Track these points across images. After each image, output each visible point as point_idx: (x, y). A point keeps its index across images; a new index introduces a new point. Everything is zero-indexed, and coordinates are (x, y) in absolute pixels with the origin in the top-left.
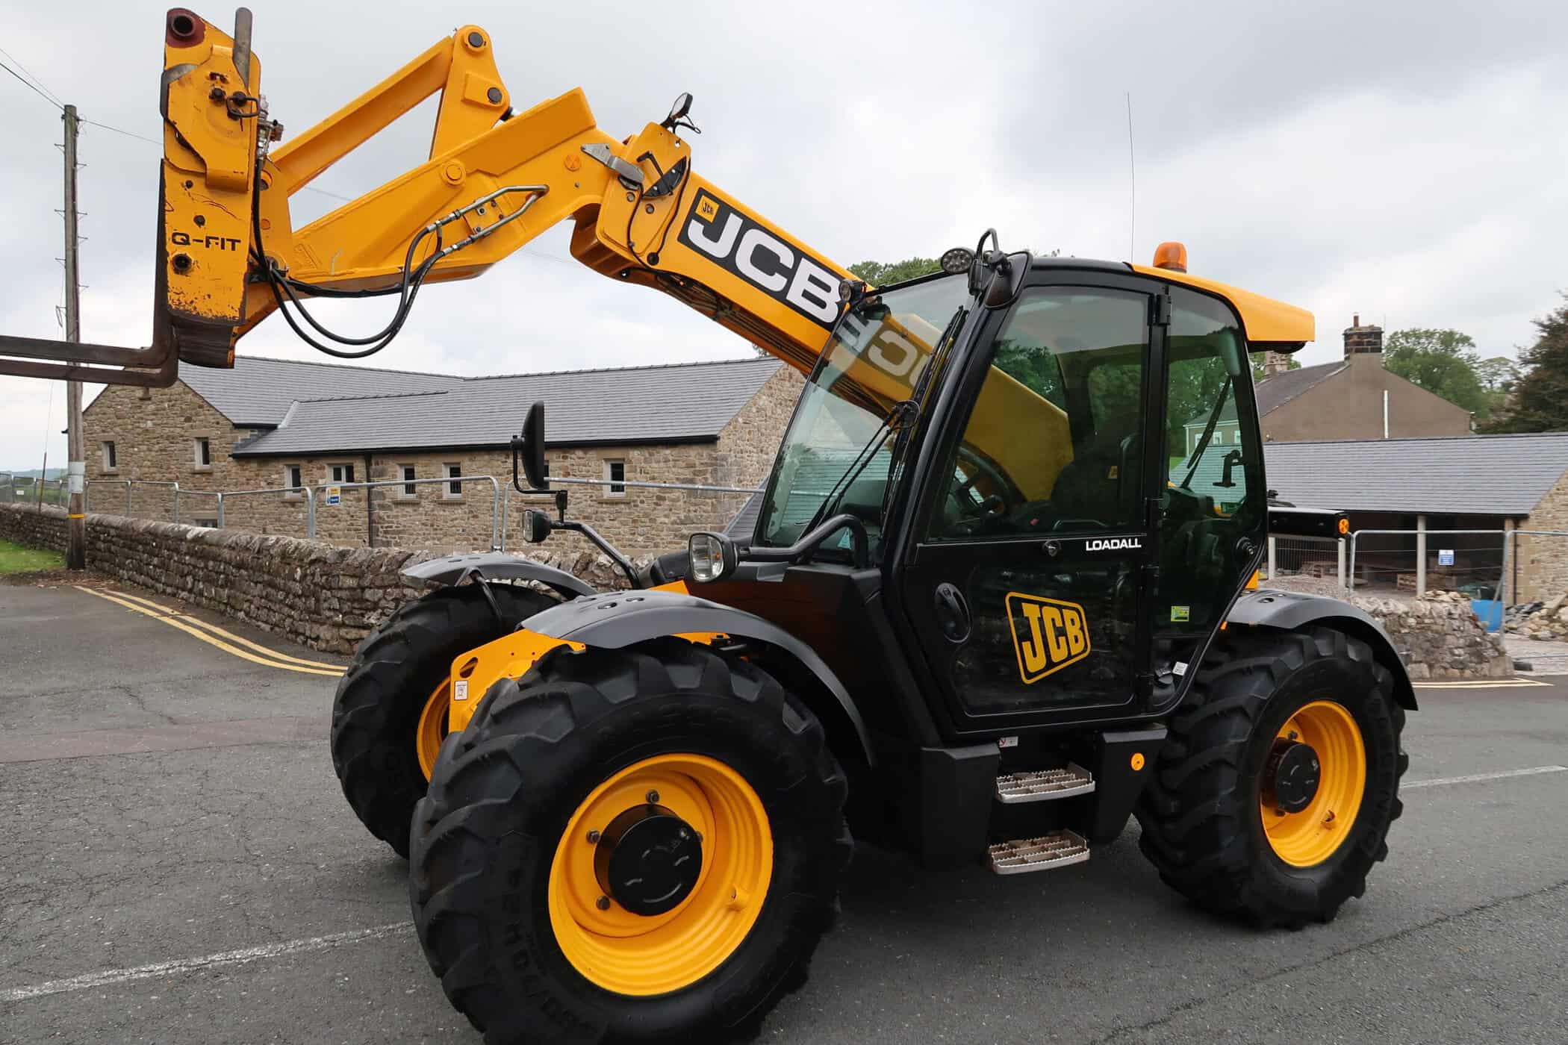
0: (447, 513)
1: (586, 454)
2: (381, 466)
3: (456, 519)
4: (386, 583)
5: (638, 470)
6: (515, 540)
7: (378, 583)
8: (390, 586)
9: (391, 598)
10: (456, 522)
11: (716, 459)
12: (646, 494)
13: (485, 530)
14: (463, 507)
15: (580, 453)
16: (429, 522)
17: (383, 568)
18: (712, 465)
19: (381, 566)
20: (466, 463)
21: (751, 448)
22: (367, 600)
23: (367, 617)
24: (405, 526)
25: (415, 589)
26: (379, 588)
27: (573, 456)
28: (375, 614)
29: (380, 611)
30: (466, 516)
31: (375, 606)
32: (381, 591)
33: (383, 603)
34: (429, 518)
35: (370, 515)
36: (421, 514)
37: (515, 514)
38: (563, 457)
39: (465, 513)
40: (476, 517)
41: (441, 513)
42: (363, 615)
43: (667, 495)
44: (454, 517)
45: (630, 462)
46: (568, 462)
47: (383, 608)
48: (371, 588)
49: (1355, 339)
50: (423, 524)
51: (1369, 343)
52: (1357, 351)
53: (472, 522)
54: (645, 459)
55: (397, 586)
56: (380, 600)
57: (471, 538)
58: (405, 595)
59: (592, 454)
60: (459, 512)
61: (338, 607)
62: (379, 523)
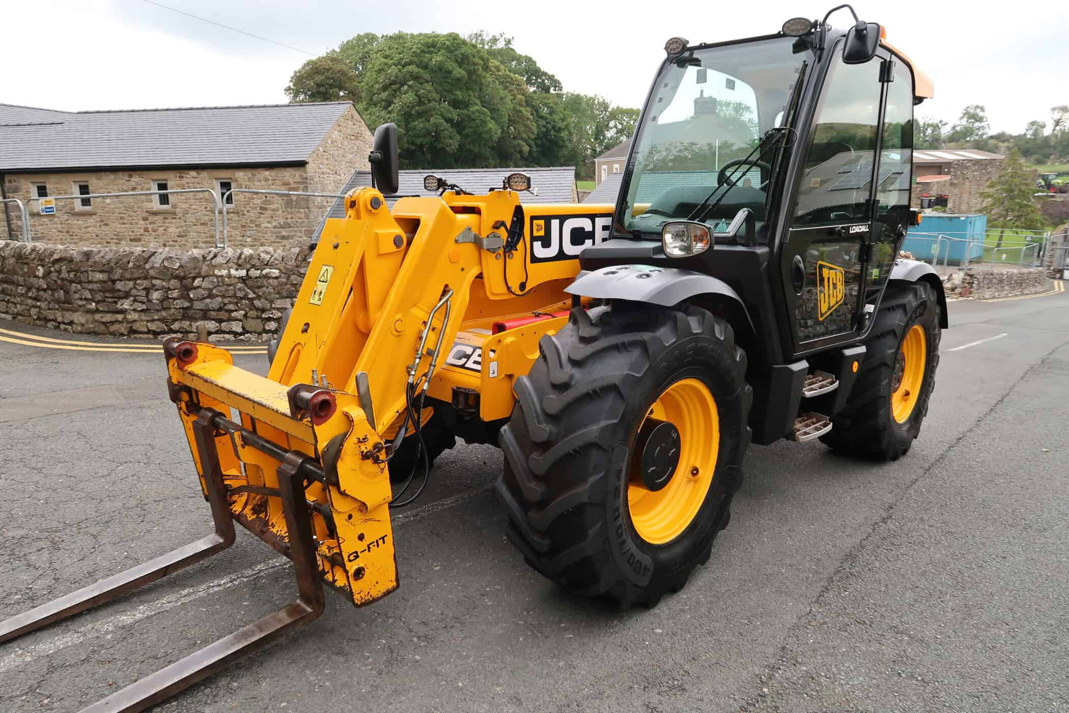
0: (80, 222)
1: (198, 174)
2: (14, 184)
3: (90, 227)
4: (136, 276)
5: (244, 187)
6: (143, 242)
7: (128, 275)
8: (139, 278)
9: (142, 288)
10: (89, 229)
11: (306, 179)
12: (251, 205)
13: (115, 235)
14: (94, 217)
15: (193, 173)
16: (65, 230)
17: (131, 265)
18: (303, 183)
19: (129, 262)
20: (93, 182)
21: (328, 171)
22: (119, 291)
23: (120, 304)
24: (43, 233)
25: (163, 280)
26: (130, 280)
27: (188, 176)
28: (127, 301)
29: (132, 298)
30: (98, 224)
31: (127, 295)
32: (131, 282)
33: (134, 292)
34: (63, 226)
35: (9, 225)
36: (56, 223)
37: (142, 222)
38: (179, 177)
39: (97, 222)
40: (106, 225)
41: (76, 222)
42: (116, 303)
43: (268, 206)
44: (87, 225)
45: (236, 181)
46: (184, 181)
47: (135, 296)
48: (121, 280)
50: (60, 231)
53: (103, 228)
54: (249, 178)
55: (146, 278)
56: (131, 289)
57: (104, 242)
58: (154, 285)
59: (204, 174)
60: (91, 221)
61: (90, 297)
62: (18, 231)
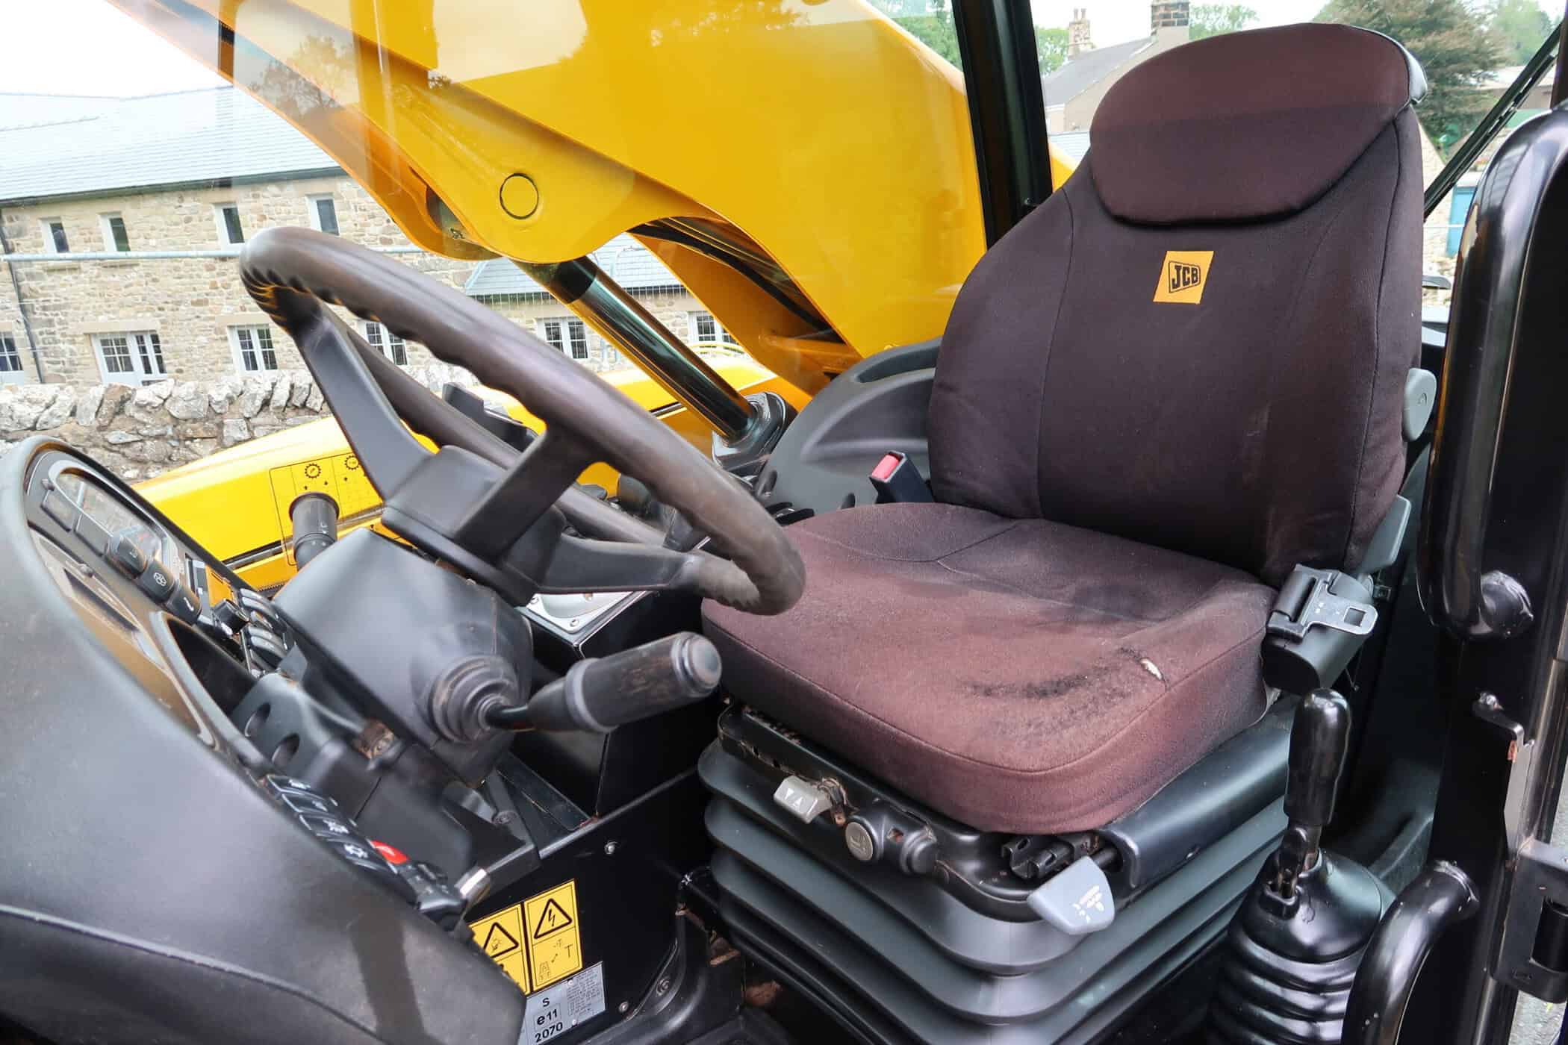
0: (117, 278)
1: (282, 189)
2: (16, 223)
3: (131, 285)
5: (352, 207)
6: (210, 306)
10: (131, 289)
12: (367, 236)
13: (169, 296)
14: (136, 269)
15: (273, 189)
16: (97, 292)
20: (131, 213)
24: (66, 299)
27: (266, 194)
30: (143, 281)
34: (95, 285)
35: (18, 288)
36: (84, 282)
37: (206, 274)
38: (254, 196)
39: (141, 276)
40: (155, 280)
41: (112, 278)
43: (393, 237)
44: (127, 282)
45: (341, 197)
46: (262, 201)
49: (1162, 11)
50: (89, 294)
51: (1176, 15)
52: (1165, 25)
53: (151, 286)
54: (359, 191)
57: (155, 307)
59: (291, 189)
60: (133, 275)
62: (31, 297)
